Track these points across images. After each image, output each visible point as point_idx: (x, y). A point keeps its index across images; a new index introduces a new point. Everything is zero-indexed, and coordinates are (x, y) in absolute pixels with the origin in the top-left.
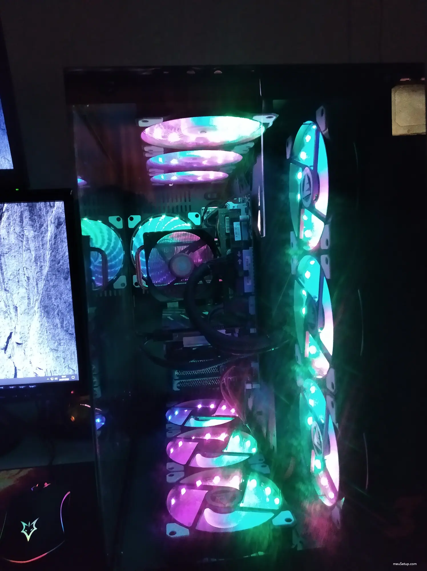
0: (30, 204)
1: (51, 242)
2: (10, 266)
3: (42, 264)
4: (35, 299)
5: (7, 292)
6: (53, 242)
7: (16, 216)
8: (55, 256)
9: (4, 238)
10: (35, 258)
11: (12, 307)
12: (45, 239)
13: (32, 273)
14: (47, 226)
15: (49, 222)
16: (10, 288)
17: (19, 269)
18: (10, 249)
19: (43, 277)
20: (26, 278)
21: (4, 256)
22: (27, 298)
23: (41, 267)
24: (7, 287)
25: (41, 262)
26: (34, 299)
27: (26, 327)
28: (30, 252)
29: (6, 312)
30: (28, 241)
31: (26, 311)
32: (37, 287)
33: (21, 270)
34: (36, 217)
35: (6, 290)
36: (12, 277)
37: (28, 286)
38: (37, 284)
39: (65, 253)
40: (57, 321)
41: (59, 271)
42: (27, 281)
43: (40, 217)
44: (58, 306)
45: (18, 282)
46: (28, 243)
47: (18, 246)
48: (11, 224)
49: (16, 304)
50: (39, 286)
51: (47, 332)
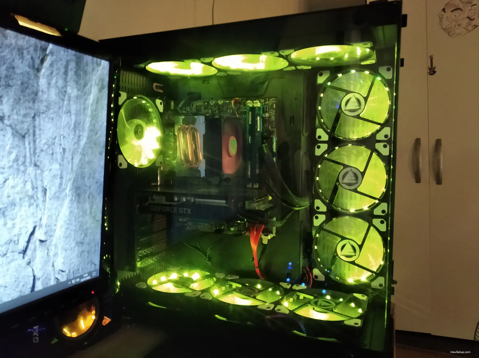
0: (78, 54)
1: (92, 108)
2: (46, 132)
3: (81, 133)
4: (68, 178)
5: (37, 168)
6: (94, 108)
7: (61, 64)
8: (94, 125)
9: (42, 91)
10: (75, 124)
11: (40, 189)
12: (87, 102)
13: (68, 144)
14: (91, 87)
15: (94, 83)
16: (41, 163)
17: (56, 137)
18: (48, 107)
19: (80, 150)
20: (61, 150)
21: (39, 116)
22: (59, 176)
23: (79, 137)
24: (38, 161)
25: (79, 131)
26: (66, 179)
27: (54, 217)
28: (70, 116)
29: (32, 197)
30: (69, 100)
31: (57, 195)
32: (72, 163)
33: (57, 139)
34: (82, 73)
35: (36, 165)
36: (46, 147)
37: (63, 160)
38: (72, 159)
39: (103, 123)
40: (87, 206)
41: (95, 144)
42: (62, 154)
43: (85, 73)
44: (90, 188)
45: (52, 154)
46: (69, 104)
47: (58, 106)
48: (54, 74)
49: (46, 186)
50: (74, 161)
51: (75, 222)
